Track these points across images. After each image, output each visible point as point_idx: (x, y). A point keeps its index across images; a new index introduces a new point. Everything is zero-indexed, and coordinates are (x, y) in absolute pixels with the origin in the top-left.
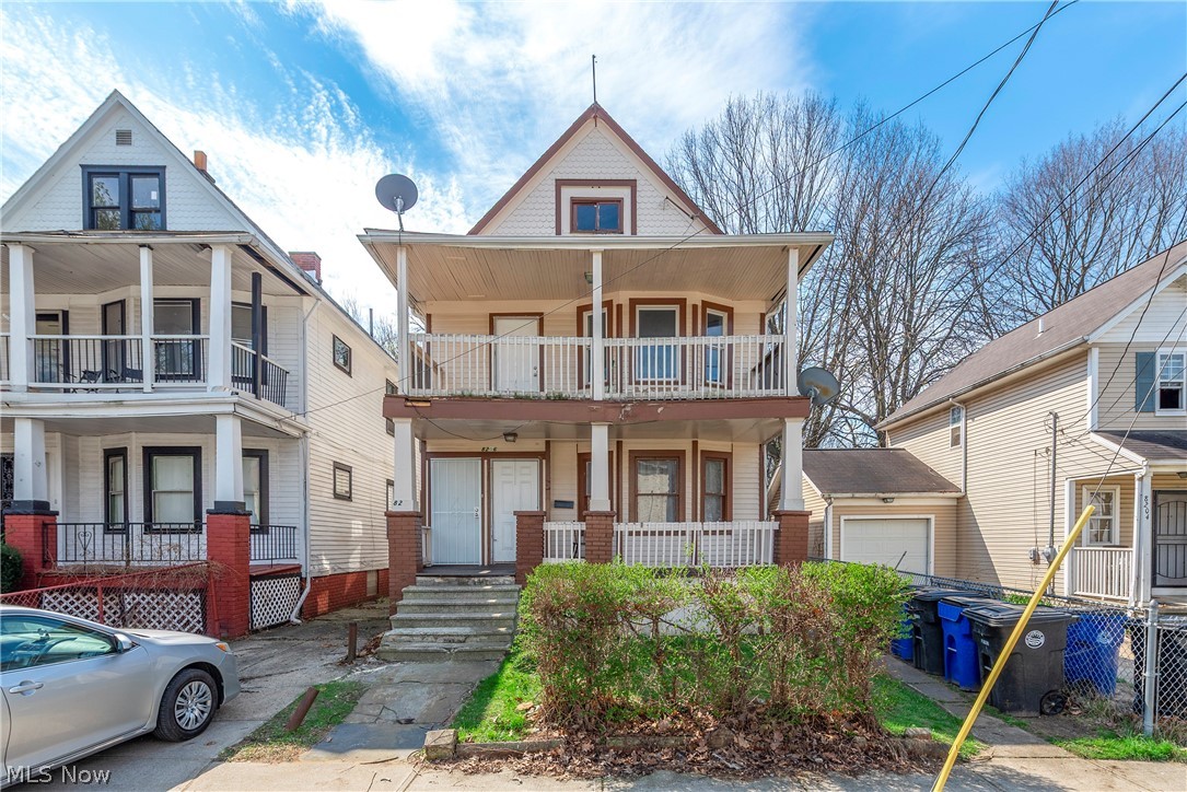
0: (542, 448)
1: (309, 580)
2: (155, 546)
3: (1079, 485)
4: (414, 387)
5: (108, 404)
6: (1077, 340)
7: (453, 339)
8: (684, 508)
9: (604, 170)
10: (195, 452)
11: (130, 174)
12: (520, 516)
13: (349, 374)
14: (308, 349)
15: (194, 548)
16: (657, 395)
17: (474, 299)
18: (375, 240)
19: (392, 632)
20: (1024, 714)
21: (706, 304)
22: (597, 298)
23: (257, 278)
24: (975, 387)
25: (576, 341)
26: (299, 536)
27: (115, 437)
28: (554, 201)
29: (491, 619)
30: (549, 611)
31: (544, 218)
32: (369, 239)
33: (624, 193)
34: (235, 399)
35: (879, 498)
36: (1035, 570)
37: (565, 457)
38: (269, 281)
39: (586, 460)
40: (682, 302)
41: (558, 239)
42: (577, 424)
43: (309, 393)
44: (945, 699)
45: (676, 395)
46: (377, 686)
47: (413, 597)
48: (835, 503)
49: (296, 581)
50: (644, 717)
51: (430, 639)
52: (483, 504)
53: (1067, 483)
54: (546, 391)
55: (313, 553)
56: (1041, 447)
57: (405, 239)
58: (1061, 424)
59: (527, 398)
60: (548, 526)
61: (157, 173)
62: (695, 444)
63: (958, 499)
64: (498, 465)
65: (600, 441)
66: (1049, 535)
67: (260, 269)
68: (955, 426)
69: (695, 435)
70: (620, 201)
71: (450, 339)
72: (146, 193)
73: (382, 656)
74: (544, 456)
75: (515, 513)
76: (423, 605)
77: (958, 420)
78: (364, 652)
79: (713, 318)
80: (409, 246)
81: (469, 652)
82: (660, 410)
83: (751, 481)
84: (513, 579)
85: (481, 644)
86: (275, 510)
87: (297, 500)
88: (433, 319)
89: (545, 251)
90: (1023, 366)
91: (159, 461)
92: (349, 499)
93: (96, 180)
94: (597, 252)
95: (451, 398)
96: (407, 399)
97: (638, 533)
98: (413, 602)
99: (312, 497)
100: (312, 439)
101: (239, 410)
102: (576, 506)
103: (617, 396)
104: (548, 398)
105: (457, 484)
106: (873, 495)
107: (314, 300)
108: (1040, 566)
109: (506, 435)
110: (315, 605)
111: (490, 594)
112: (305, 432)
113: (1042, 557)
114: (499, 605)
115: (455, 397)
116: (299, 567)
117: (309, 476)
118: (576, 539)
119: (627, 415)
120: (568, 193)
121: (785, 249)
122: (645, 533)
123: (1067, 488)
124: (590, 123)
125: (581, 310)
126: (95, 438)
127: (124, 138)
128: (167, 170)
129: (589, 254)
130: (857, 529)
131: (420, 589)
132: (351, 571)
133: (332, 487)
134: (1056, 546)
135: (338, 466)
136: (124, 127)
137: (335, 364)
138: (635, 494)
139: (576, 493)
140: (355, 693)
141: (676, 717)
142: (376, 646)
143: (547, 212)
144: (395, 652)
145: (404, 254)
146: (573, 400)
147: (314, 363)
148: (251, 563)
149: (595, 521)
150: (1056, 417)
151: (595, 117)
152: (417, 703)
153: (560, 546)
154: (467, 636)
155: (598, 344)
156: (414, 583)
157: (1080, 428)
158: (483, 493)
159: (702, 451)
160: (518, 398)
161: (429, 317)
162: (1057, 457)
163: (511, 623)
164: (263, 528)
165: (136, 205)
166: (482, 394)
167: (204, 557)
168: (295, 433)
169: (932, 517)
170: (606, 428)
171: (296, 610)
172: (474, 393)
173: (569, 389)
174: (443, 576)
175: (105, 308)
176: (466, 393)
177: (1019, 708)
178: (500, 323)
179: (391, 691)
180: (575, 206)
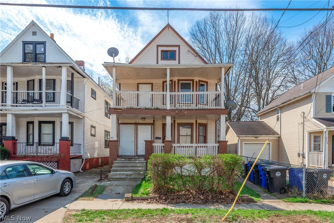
0: (152, 122)
1: (84, 160)
2: (45, 149)
3: (310, 133)
4: (117, 105)
5: (33, 110)
6: (308, 91)
7: (128, 92)
8: (193, 140)
9: (171, 42)
10: (53, 123)
11: (36, 44)
12: (146, 141)
13: (95, 99)
14: (85, 93)
15: (55, 150)
16: (185, 108)
17: (133, 79)
18: (107, 65)
19: (111, 173)
20: (276, 193)
21: (200, 81)
22: (168, 79)
23: (73, 74)
24: (282, 104)
25: (162, 93)
26: (82, 147)
27: (30, 118)
28: (156, 51)
29: (138, 170)
30: (155, 165)
31: (153, 56)
32: (105, 65)
33: (176, 49)
34: (68, 109)
35: (254, 137)
36: (299, 159)
37: (159, 125)
38: (76, 75)
39: (165, 126)
40: (193, 80)
41: (157, 65)
42: (162, 116)
43: (85, 106)
44: (258, 190)
45: (190, 108)
46: (109, 186)
47: (116, 164)
48: (241, 138)
49: (81, 160)
50: (178, 192)
51: (122, 175)
52: (135, 138)
53: (307, 133)
54: (154, 107)
55: (85, 152)
56: (300, 122)
57: (115, 65)
58: (306, 115)
59: (148, 109)
60: (154, 145)
61: (44, 43)
62: (196, 121)
63: (279, 137)
64: (139, 127)
65: (169, 120)
66: (302, 148)
67: (74, 72)
68: (278, 115)
69: (196, 118)
70: (175, 51)
71: (127, 92)
72: (40, 49)
73: (109, 179)
74: (153, 124)
75: (145, 141)
76: (119, 166)
77: (279, 113)
78: (104, 178)
79: (202, 85)
80: (116, 67)
81: (133, 178)
82: (185, 112)
83: (213, 132)
84: (144, 159)
85: (135, 177)
86: (75, 139)
87: (81, 136)
88: (121, 84)
89: (154, 68)
90: (295, 98)
91: (43, 125)
92: (95, 136)
93: (26, 46)
94: (168, 68)
95: (127, 109)
96: (115, 109)
97: (179, 147)
98: (116, 165)
99: (86, 136)
100: (86, 119)
101: (69, 112)
102: (162, 139)
103: (173, 108)
104: (154, 109)
105: (128, 132)
106: (252, 136)
107: (87, 79)
108: (300, 158)
109: (142, 118)
110: (86, 167)
111: (138, 163)
112: (84, 117)
113: (300, 155)
114: (140, 166)
115: (128, 108)
116: (82, 156)
117: (85, 130)
118: (162, 148)
119: (176, 114)
120: (160, 49)
121: (221, 68)
122: (181, 147)
123: (307, 134)
124: (167, 29)
125: (164, 82)
126: (24, 118)
127: (34, 33)
128: (46, 43)
129: (166, 69)
130: (248, 146)
131: (118, 162)
132: (95, 157)
133: (90, 132)
134: (304, 152)
135: (92, 127)
136: (35, 30)
137: (92, 97)
138: (179, 135)
139: (162, 135)
140: (104, 188)
141: (186, 191)
142: (107, 177)
143: (154, 54)
144: (112, 178)
145: (115, 69)
146: (161, 109)
147: (87, 97)
148: (71, 154)
149: (167, 143)
150: (304, 113)
151: (168, 27)
152: (120, 190)
153: (157, 150)
154: (132, 174)
155: (168, 93)
156: (116, 160)
157: (310, 117)
158: (135, 135)
159: (198, 123)
160: (146, 109)
161: (120, 84)
162: (304, 125)
163: (144, 171)
164: (72, 145)
165: (37, 52)
166: (136, 107)
167: (58, 152)
168: (81, 117)
169: (271, 143)
170: (170, 117)
171: (81, 168)
172: (134, 107)
173: (160, 106)
174: (124, 158)
175: (28, 81)
176: (131, 107)
177: (275, 192)
178: (140, 86)
179: (113, 187)
180: (162, 52)
